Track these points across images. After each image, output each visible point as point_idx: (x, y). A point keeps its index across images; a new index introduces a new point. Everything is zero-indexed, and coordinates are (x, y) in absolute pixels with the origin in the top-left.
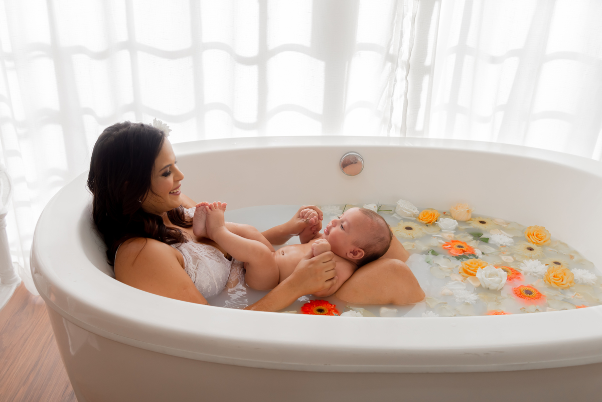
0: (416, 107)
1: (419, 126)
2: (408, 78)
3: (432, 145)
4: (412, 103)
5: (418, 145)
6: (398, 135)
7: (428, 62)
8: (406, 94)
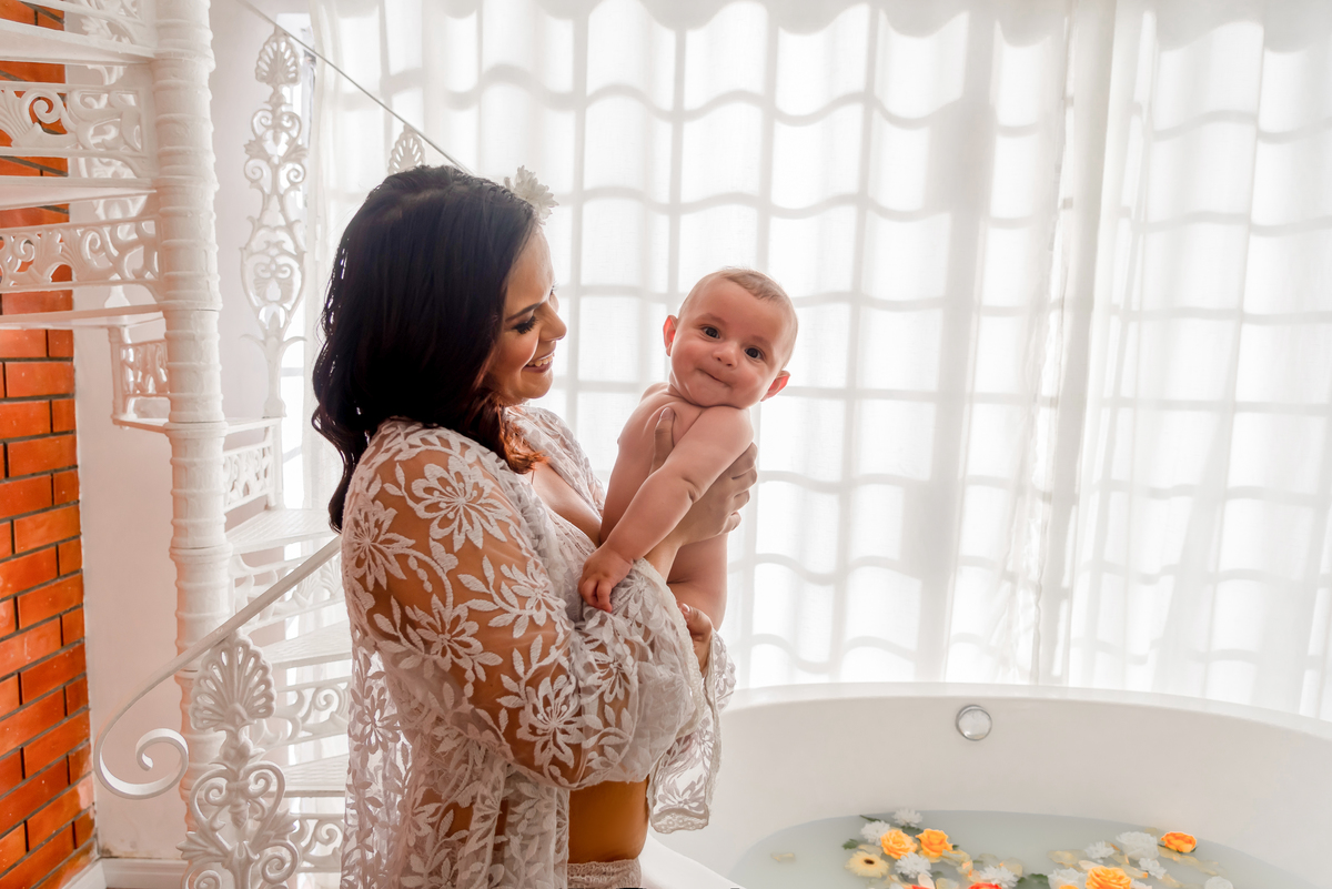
0: (1053, 643)
1: (1057, 671)
2: (1040, 604)
3: (1071, 696)
4: (1046, 638)
5: (1054, 696)
6: (1026, 682)
7: (1066, 583)
8: (1037, 625)
